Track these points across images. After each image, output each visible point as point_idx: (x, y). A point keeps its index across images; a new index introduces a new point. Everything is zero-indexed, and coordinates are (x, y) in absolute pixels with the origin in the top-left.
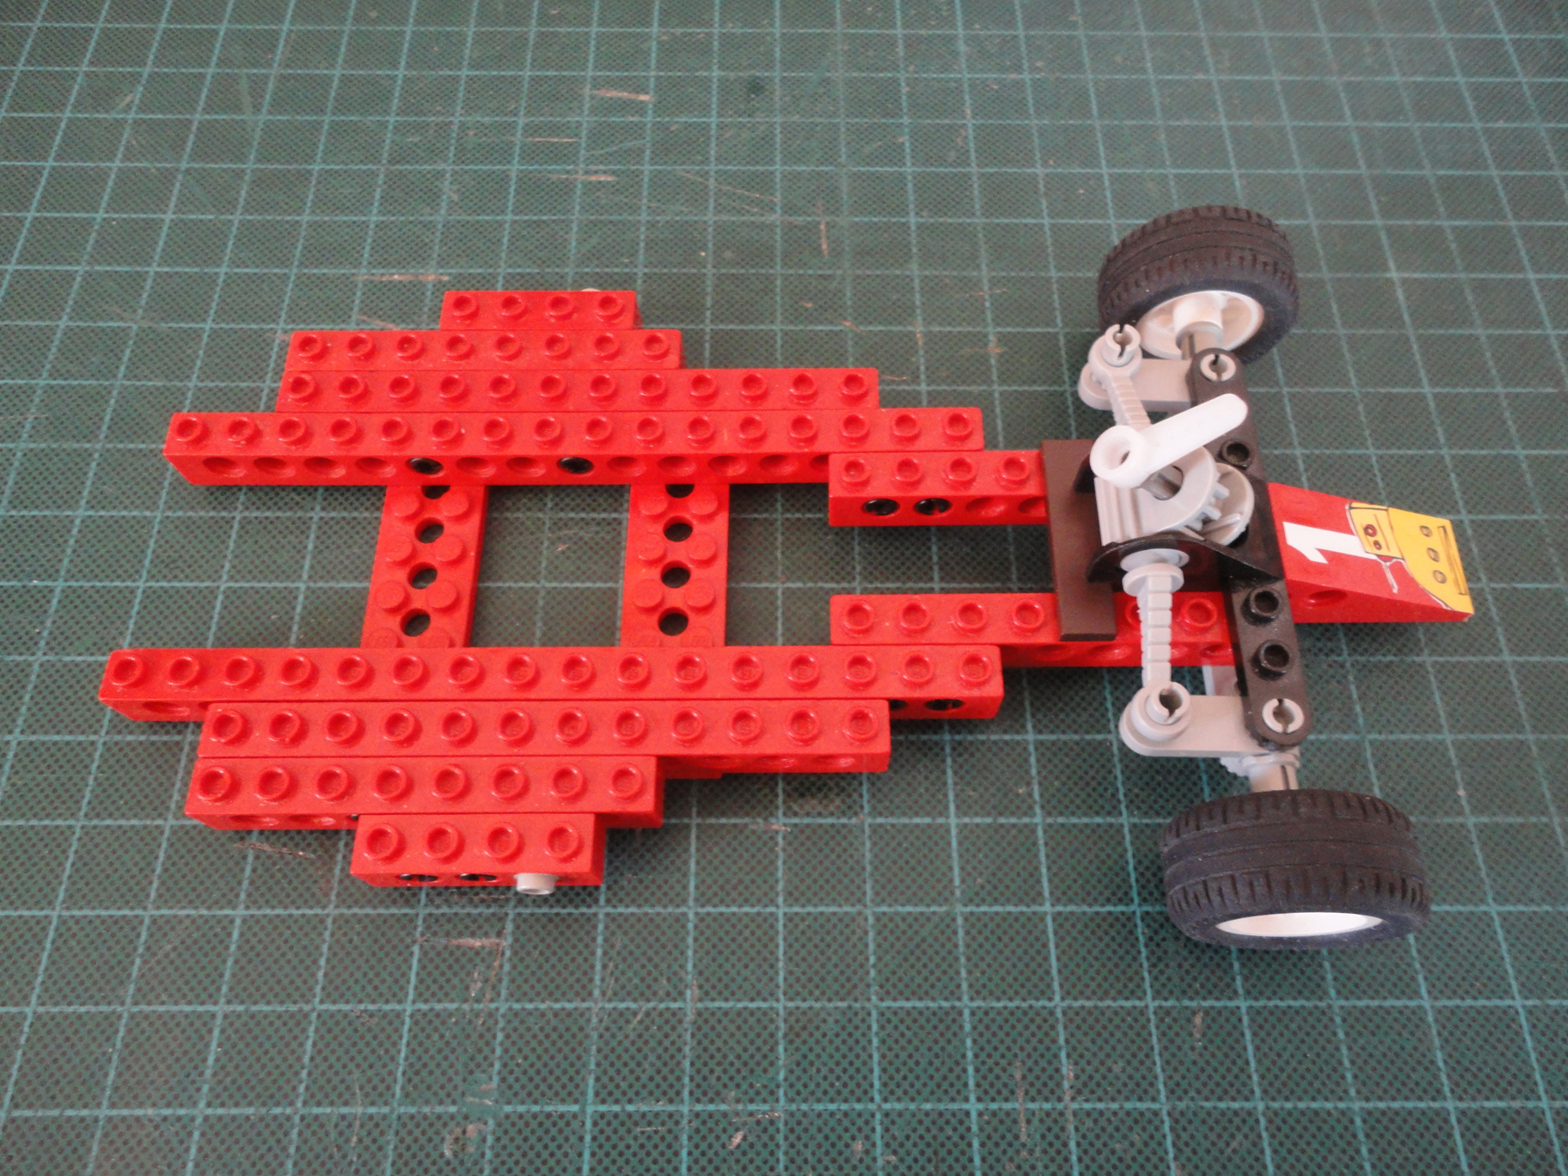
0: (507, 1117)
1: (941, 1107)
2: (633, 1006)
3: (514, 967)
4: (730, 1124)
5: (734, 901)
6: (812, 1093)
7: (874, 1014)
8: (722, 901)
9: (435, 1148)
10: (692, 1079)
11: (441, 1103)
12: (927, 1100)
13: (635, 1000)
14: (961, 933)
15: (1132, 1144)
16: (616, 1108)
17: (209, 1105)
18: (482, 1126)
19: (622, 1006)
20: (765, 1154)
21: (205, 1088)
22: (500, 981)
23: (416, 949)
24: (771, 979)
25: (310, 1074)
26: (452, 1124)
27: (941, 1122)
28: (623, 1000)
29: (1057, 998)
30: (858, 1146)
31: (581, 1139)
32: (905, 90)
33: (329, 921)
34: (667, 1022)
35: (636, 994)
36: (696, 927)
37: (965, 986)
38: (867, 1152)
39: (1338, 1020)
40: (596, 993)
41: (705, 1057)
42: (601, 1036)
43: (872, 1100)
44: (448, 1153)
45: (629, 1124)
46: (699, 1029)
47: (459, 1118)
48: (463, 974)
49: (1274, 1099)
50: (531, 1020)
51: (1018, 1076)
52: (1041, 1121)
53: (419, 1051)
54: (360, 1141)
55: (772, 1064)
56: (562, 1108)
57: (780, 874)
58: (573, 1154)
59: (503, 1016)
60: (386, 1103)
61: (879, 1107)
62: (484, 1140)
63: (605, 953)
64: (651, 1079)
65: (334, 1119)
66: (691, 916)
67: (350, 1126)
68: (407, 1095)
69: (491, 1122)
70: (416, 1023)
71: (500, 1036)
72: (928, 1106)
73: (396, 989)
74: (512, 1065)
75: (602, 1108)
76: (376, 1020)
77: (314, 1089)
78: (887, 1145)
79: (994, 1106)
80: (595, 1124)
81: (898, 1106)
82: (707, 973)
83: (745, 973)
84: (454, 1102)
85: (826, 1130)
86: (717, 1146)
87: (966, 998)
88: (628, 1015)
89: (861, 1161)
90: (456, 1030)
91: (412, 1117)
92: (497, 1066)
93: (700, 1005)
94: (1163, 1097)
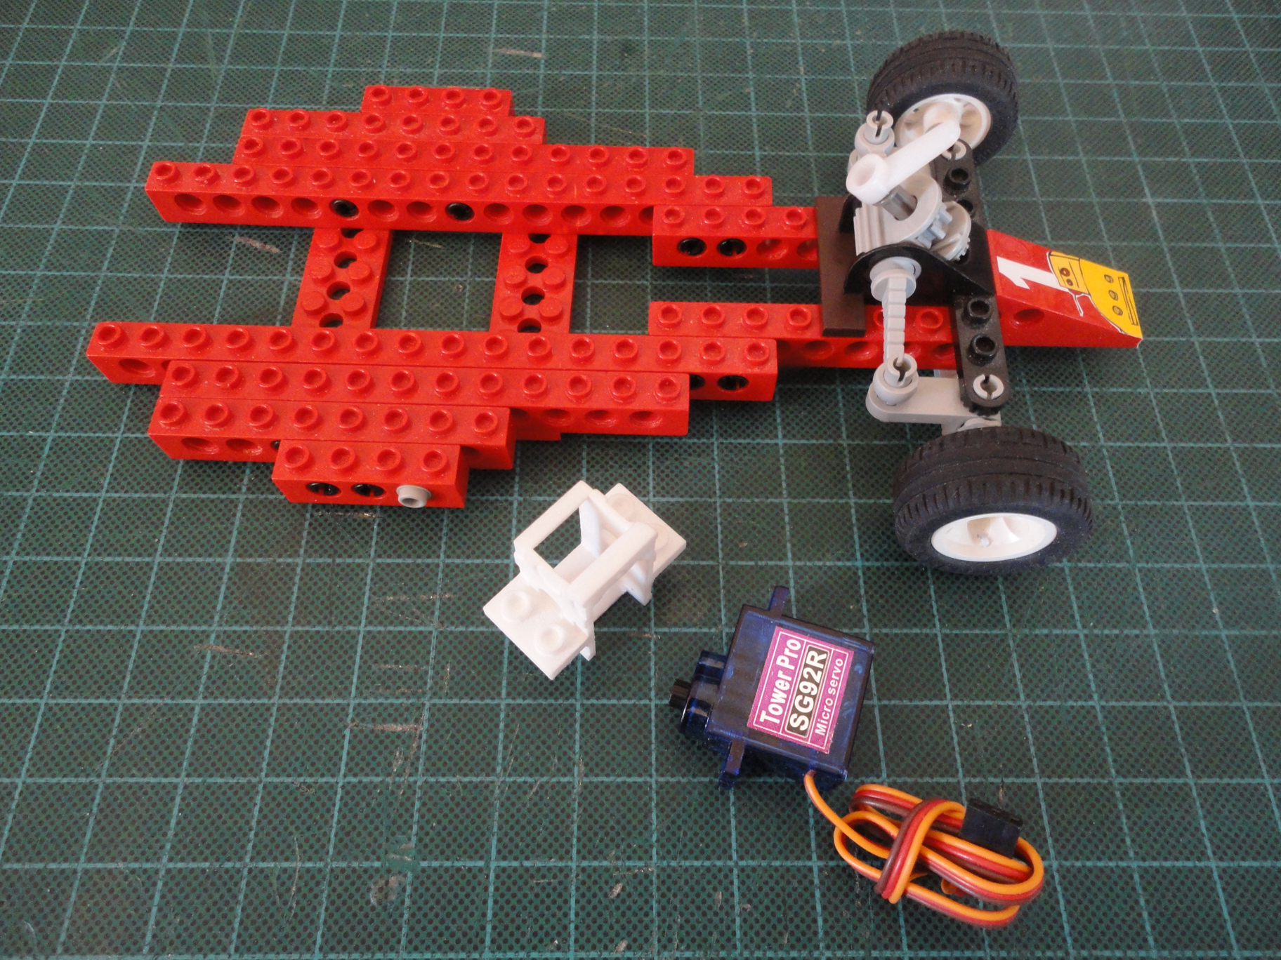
0: (423, 871)
1: (788, 864)
2: (530, 780)
3: (430, 748)
4: (611, 877)
5: (614, 694)
6: (681, 852)
8: (604, 695)
9: (362, 896)
10: (579, 840)
11: (367, 859)
12: (777, 859)
13: (531, 775)
16: (515, 864)
17: (171, 860)
18: (401, 878)
19: (520, 780)
20: (641, 902)
21: (168, 846)
22: (418, 759)
23: (347, 732)
24: (645, 759)
25: (256, 835)
26: (377, 877)
27: (788, 876)
28: (521, 775)
29: (884, 775)
30: (719, 896)
31: (486, 889)
32: (750, 51)
33: (274, 709)
34: (558, 793)
35: (532, 770)
36: (582, 716)
38: (726, 901)
39: (1118, 794)
40: (499, 769)
41: (591, 822)
42: (502, 805)
43: (730, 858)
44: (373, 901)
45: (526, 876)
46: (585, 799)
47: (383, 872)
48: (386, 753)
49: (1066, 859)
50: (445, 791)
53: (350, 816)
54: (299, 890)
55: (646, 828)
56: (470, 864)
57: (652, 673)
58: (478, 902)
59: (420, 788)
60: (321, 859)
61: (736, 863)
62: (404, 890)
63: (506, 737)
64: (545, 840)
65: (277, 873)
66: (578, 707)
67: (290, 877)
68: (339, 853)
69: (410, 875)
70: (347, 793)
71: (418, 804)
72: (777, 863)
73: (330, 765)
74: (427, 828)
75: (504, 864)
76: (313, 790)
77: (260, 847)
78: (743, 895)
79: (832, 864)
80: (497, 877)
81: (753, 863)
82: (591, 753)
83: (623, 753)
84: (378, 859)
85: (692, 883)
86: (600, 895)
88: (526, 787)
89: (721, 908)
90: (380, 799)
91: (343, 870)
92: (415, 828)
93: (586, 780)
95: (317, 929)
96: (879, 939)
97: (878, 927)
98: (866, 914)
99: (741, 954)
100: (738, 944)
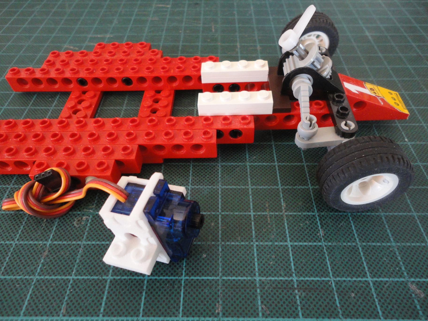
0: (97, 215)
1: (241, 213)
5: (177, 162)
7: (220, 189)
8: (173, 162)
9: (71, 223)
11: (75, 211)
14: (248, 170)
15: (306, 224)
18: (87, 217)
24: (187, 180)
26: (78, 217)
27: (241, 218)
29: (280, 185)
30: (213, 224)
37: (249, 182)
38: (216, 225)
43: (218, 211)
44: (75, 225)
47: (81, 215)
51: (267, 206)
52: (275, 217)
54: (47, 221)
61: (221, 213)
62: (88, 221)
69: (91, 216)
72: (237, 213)
74: (100, 201)
78: (222, 223)
79: (259, 213)
81: (227, 213)
83: (179, 179)
84: (80, 211)
87: (250, 186)
89: (214, 228)
92: (96, 201)
94: (316, 211)
95: (51, 233)
96: (278, 238)
97: (277, 234)
98: (272, 230)
99: (221, 243)
100: (220, 240)
